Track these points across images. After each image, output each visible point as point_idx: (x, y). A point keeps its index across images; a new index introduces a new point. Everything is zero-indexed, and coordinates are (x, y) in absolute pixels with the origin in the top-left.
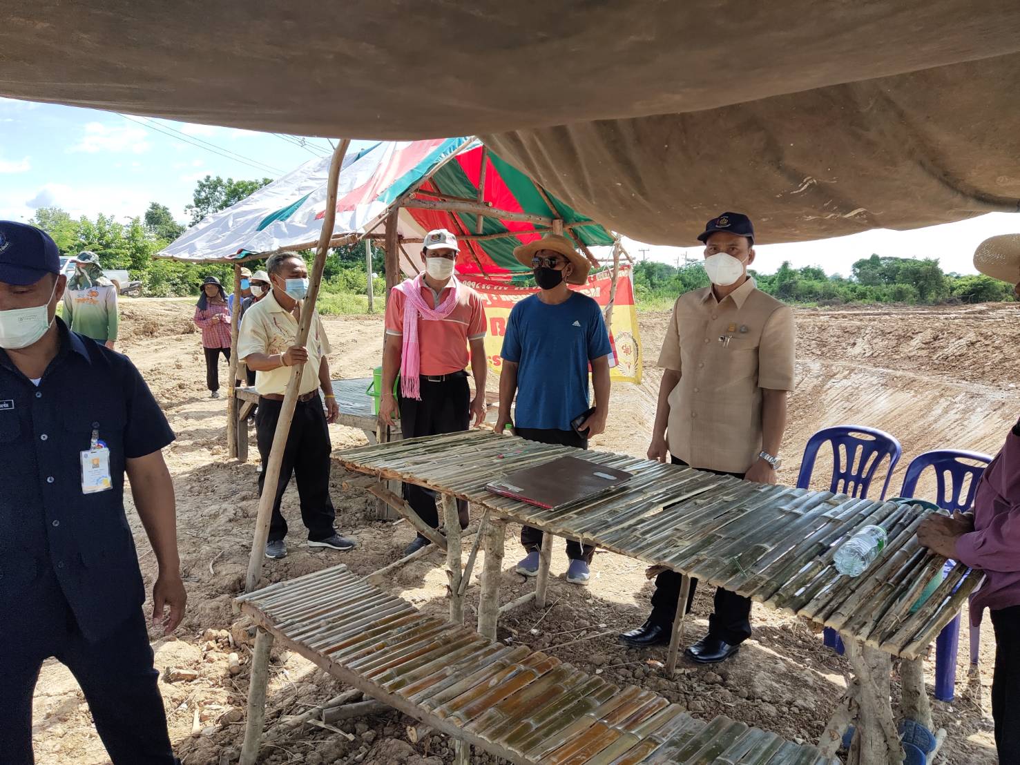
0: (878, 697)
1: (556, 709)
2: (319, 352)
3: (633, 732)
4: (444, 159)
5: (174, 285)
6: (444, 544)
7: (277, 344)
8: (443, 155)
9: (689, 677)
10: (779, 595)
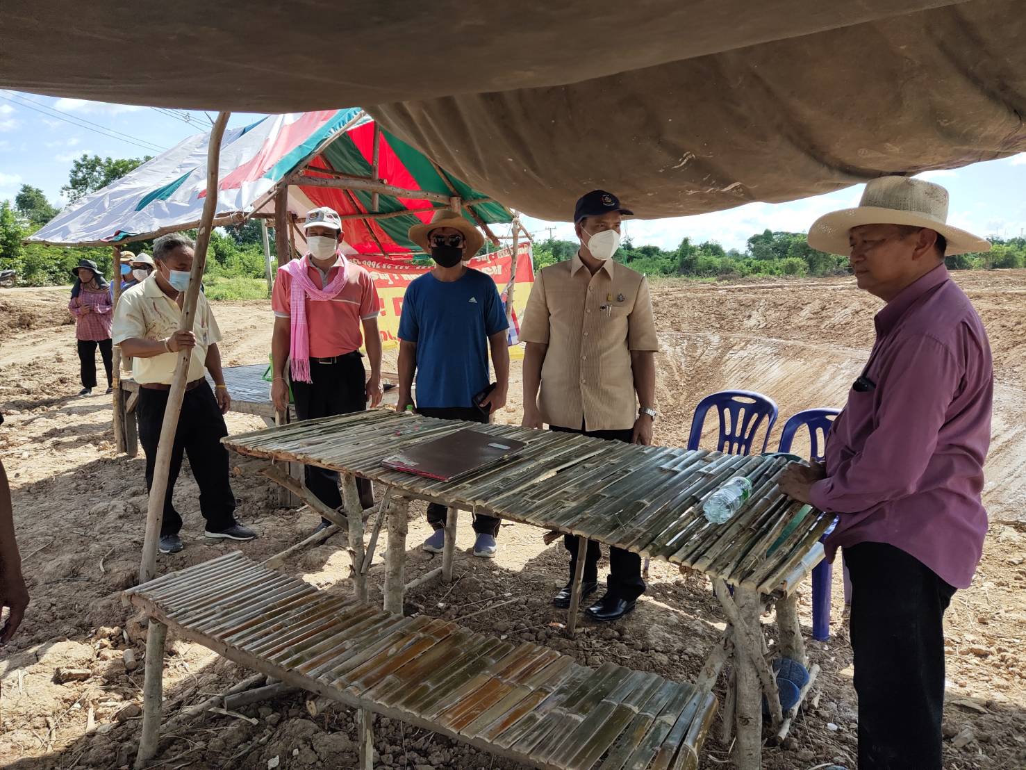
0: (748, 634)
1: (453, 669)
2: (205, 340)
3: (525, 684)
4: (333, 135)
5: (51, 273)
6: (345, 525)
7: (157, 331)
8: (332, 131)
9: (588, 635)
10: (653, 544)
